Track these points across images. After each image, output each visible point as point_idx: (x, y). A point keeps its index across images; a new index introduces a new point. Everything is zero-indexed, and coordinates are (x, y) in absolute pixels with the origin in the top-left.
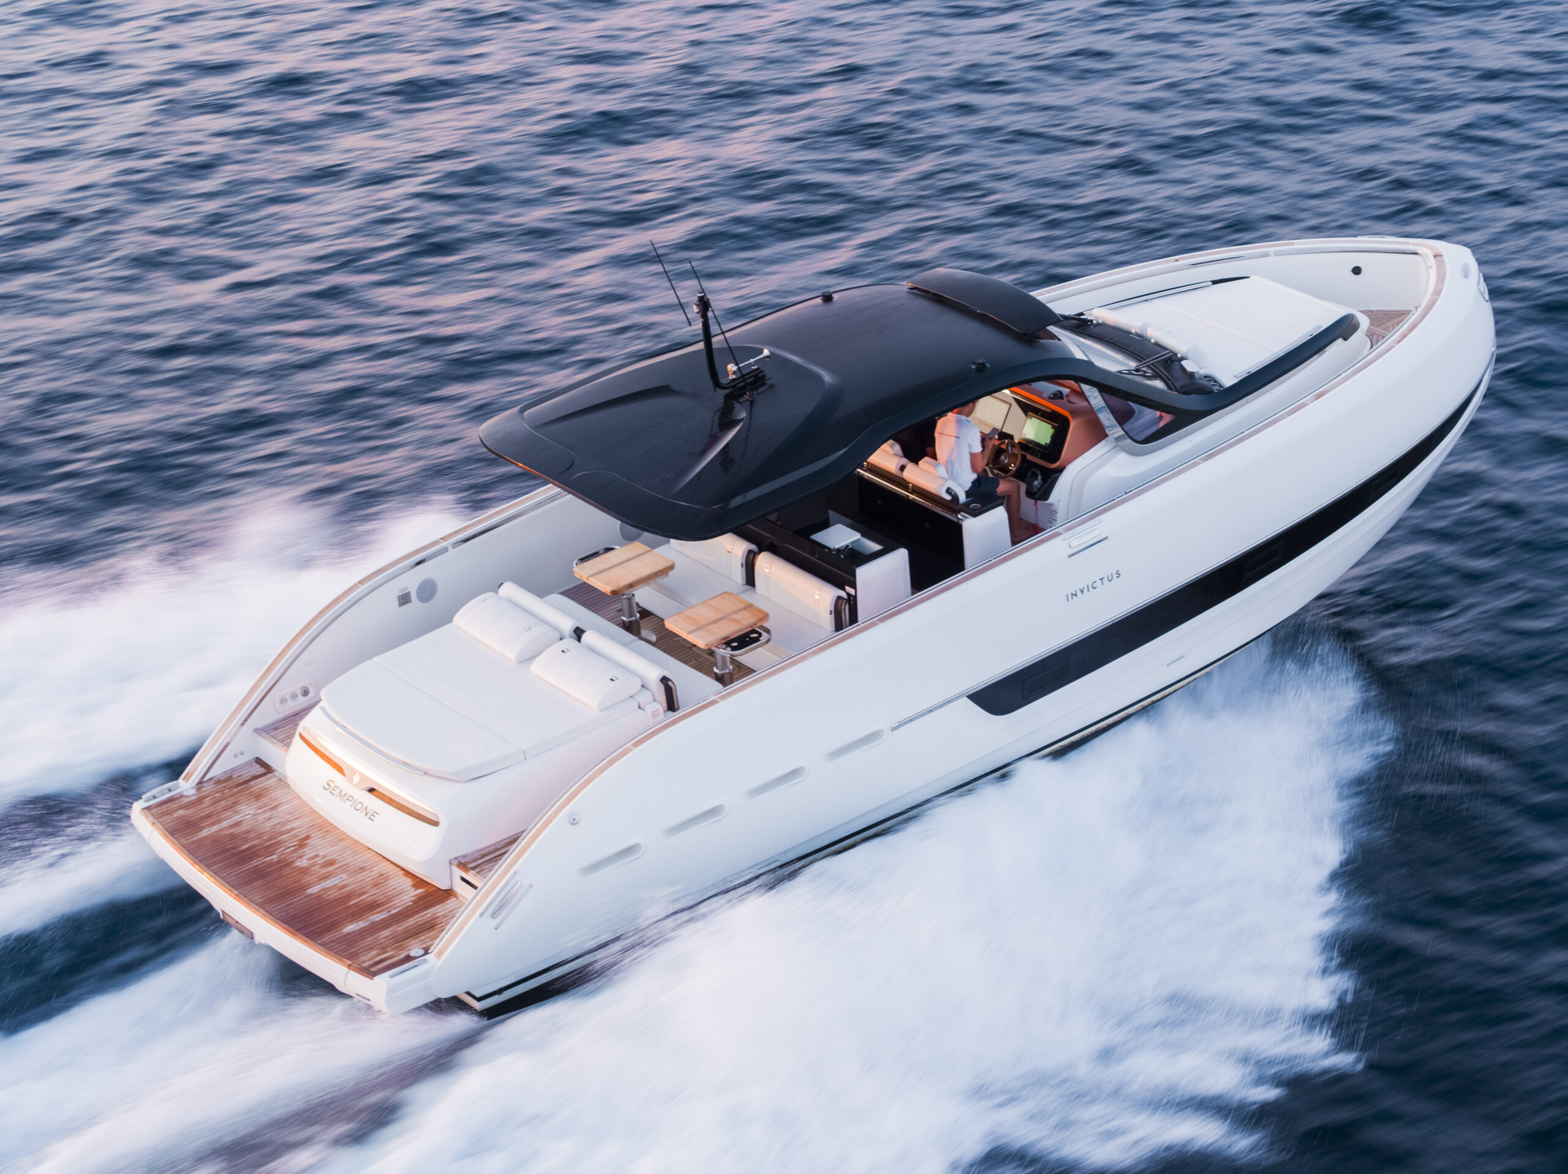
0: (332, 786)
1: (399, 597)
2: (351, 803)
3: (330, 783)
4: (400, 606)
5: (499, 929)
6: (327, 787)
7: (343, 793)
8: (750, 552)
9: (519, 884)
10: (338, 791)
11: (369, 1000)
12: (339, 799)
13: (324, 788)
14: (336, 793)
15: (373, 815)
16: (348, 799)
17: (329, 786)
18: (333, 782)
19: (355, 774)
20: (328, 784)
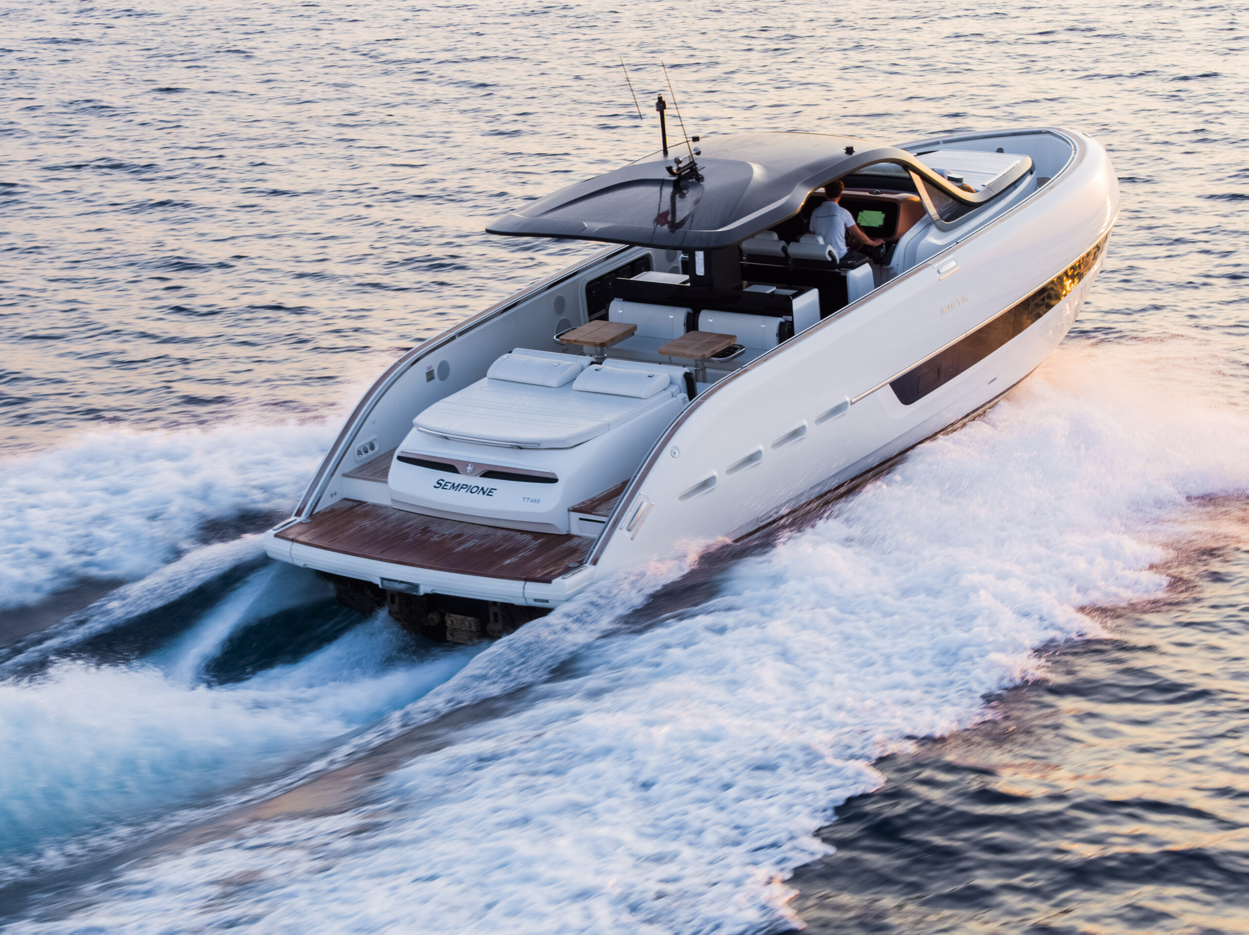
0: (443, 483)
1: (427, 373)
2: (466, 490)
3: (440, 482)
4: (428, 381)
5: (635, 539)
6: (438, 486)
7: (456, 485)
8: (689, 315)
9: (645, 504)
10: (450, 485)
11: (547, 601)
12: (452, 491)
13: (435, 487)
14: (448, 487)
15: (490, 492)
16: (462, 488)
17: (440, 484)
18: (443, 481)
19: (468, 466)
20: (438, 483)
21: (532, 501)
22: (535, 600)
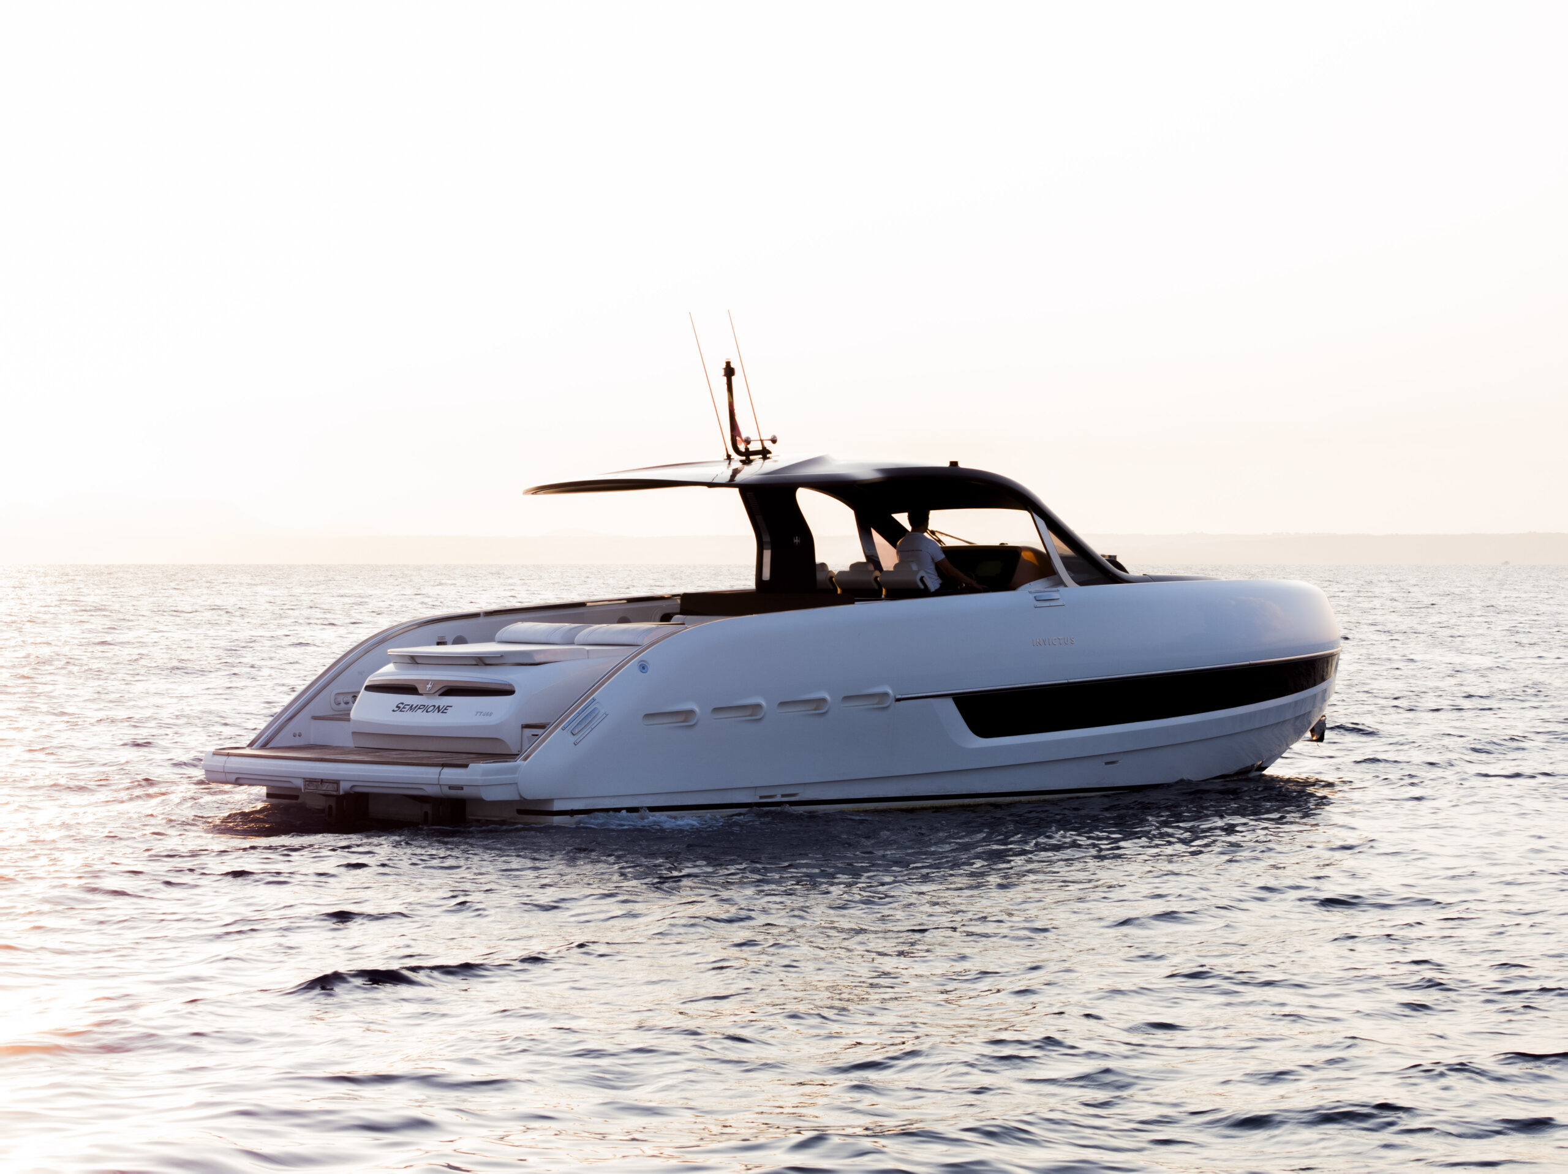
0: (401, 707)
2: (423, 710)
3: (399, 705)
5: (577, 747)
6: (397, 710)
7: (413, 707)
9: (598, 712)
10: (408, 707)
11: (461, 788)
12: (409, 713)
13: (394, 711)
14: (405, 710)
15: (445, 709)
16: (419, 708)
17: (399, 708)
18: (403, 704)
19: (428, 684)
20: (397, 707)
21: (484, 715)
22: (451, 787)
